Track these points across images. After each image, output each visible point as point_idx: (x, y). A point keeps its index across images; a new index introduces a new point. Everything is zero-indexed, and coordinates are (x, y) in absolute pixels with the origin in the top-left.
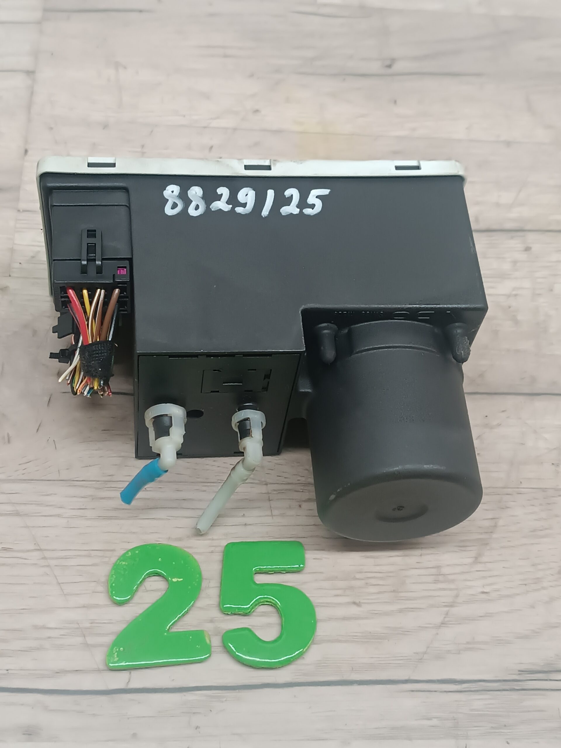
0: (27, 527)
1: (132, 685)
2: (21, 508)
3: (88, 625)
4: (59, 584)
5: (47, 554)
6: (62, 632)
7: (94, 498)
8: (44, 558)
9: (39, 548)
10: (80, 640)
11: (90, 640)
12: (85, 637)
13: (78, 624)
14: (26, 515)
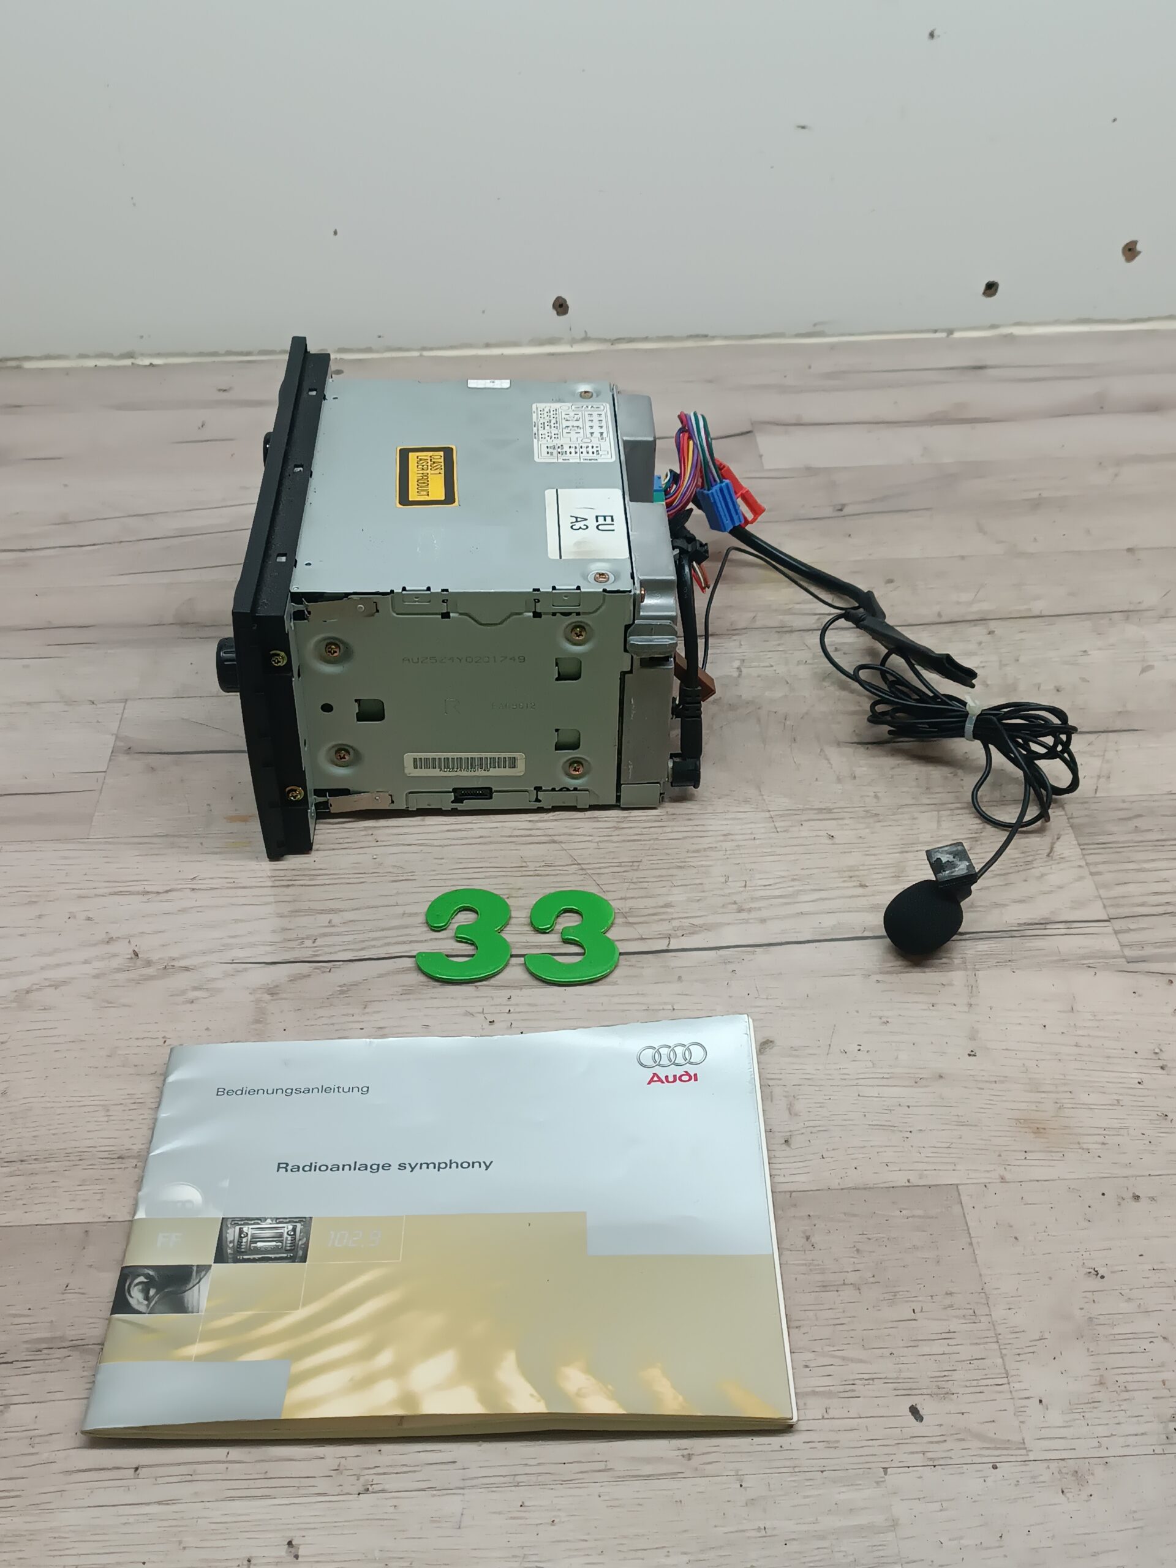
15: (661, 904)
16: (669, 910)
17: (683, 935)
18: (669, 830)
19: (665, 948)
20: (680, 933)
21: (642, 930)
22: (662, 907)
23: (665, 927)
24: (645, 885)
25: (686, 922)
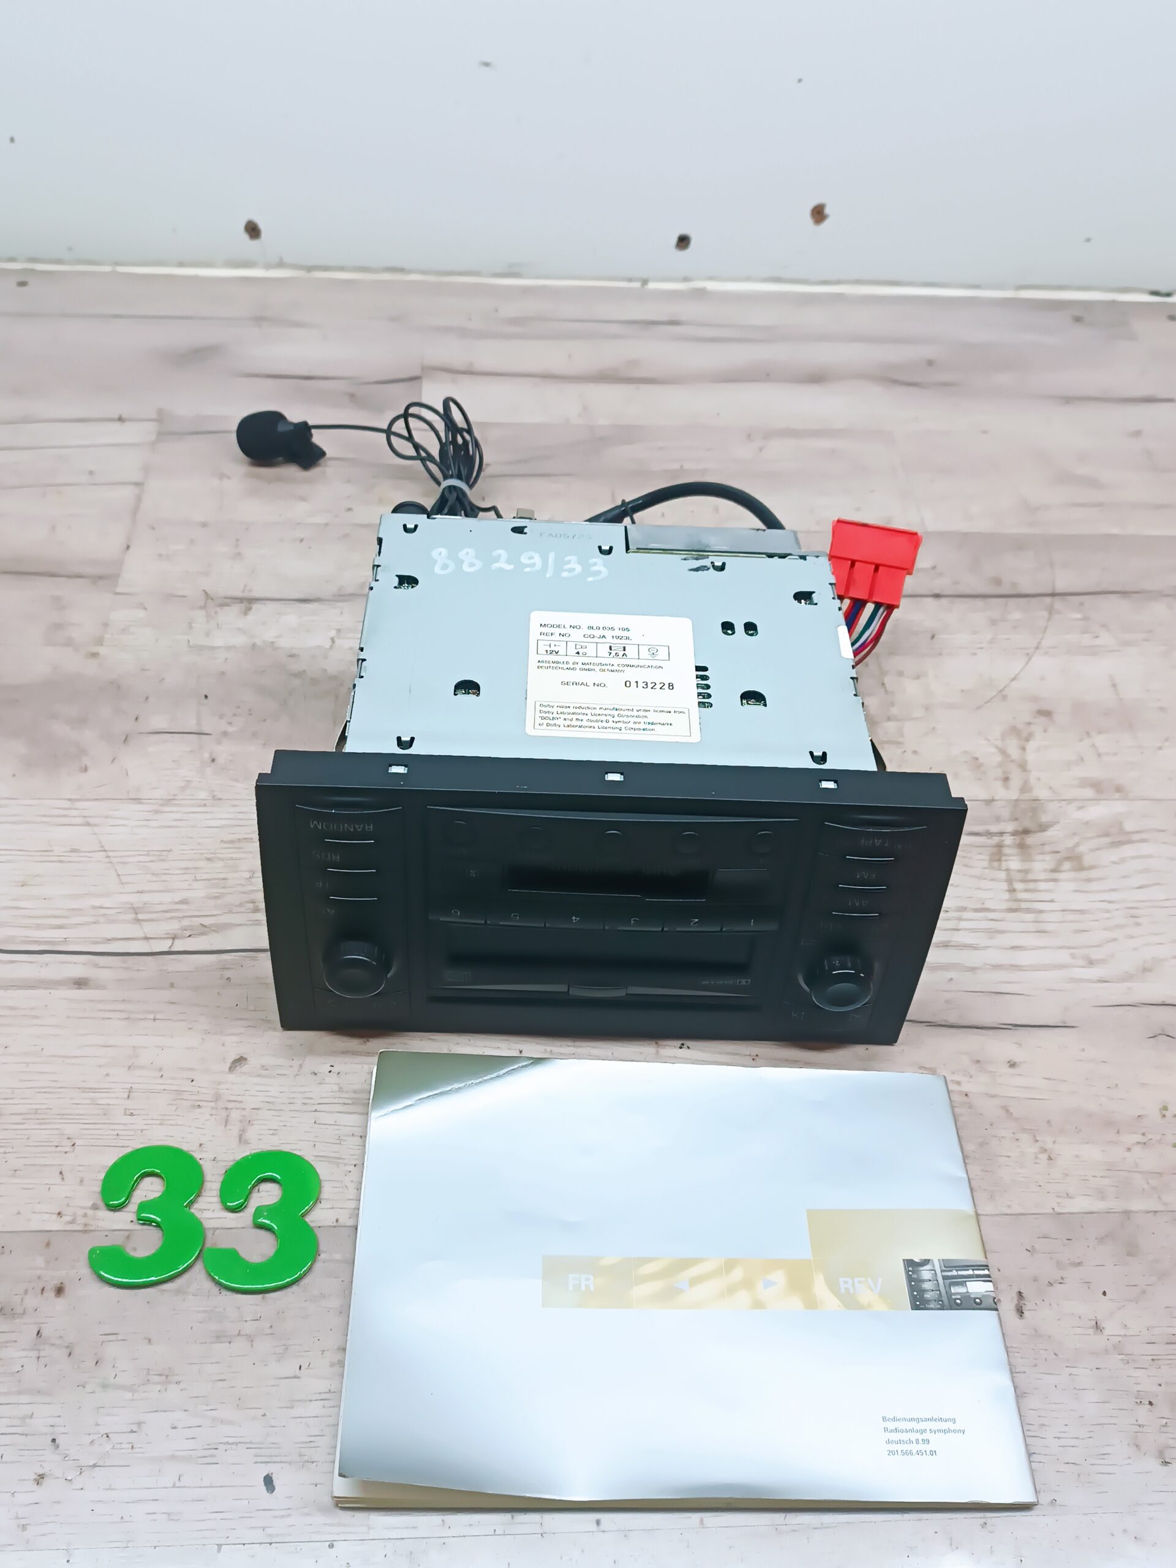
0: (95, 834)
1: (174, 949)
2: (91, 820)
3: (140, 905)
4: (119, 875)
5: (110, 854)
6: (119, 910)
7: (156, 812)
8: (108, 857)
9: (102, 849)
10: (134, 916)
11: (140, 916)
12: (136, 914)
13: (131, 904)
14: (95, 825)
15: (177, 900)
16: (185, 907)
17: (190, 936)
18: (209, 816)
19: (166, 949)
20: (188, 933)
21: (149, 929)
22: (177, 903)
23: (173, 926)
24: (167, 878)
25: (197, 921)
